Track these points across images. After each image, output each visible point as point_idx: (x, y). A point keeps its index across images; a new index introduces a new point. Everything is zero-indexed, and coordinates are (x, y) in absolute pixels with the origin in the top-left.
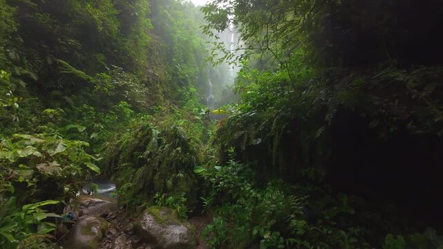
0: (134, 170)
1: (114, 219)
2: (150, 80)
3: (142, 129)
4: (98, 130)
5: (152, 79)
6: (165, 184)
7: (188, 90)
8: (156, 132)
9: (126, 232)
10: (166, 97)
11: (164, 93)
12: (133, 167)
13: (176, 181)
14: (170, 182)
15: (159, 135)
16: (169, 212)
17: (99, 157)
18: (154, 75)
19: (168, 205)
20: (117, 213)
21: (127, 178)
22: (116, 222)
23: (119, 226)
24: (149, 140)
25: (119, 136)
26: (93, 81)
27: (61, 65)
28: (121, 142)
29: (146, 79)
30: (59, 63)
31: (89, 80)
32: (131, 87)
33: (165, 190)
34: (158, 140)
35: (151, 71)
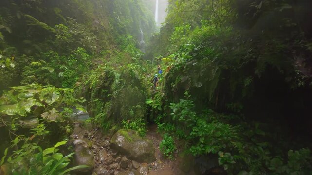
0: (102, 104)
1: (93, 138)
2: (98, 28)
3: (107, 73)
5: (99, 28)
6: (129, 113)
7: (126, 37)
9: (105, 147)
10: (111, 43)
11: (108, 39)
12: (102, 101)
13: (135, 110)
14: (132, 112)
15: (120, 77)
16: (134, 133)
17: (83, 99)
18: (100, 25)
19: (132, 128)
20: (94, 133)
21: (99, 110)
22: (95, 140)
23: (99, 143)
24: (112, 81)
25: (86, 77)
26: (54, 30)
27: (27, 18)
28: (90, 82)
29: (94, 29)
30: (26, 16)
31: (50, 30)
32: (84, 35)
33: (128, 117)
34: (120, 81)
35: (97, 21)
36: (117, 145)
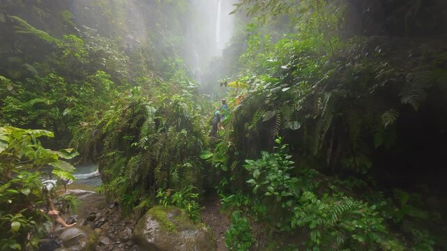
0: (124, 160)
1: (104, 222)
2: (131, 46)
3: (132, 106)
4: (72, 106)
5: (133, 46)
6: (169, 177)
7: (173, 60)
8: (152, 110)
9: (123, 241)
10: (150, 68)
11: (147, 63)
12: (124, 155)
13: (182, 171)
14: (175, 175)
15: (157, 114)
16: (178, 214)
18: (134, 41)
19: (175, 204)
20: (108, 213)
21: (117, 170)
22: (108, 227)
23: (113, 233)
24: (143, 120)
25: (100, 114)
26: (60, 45)
27: (17, 23)
28: (103, 123)
29: (126, 46)
30: (14, 19)
31: (54, 43)
32: (109, 54)
33: (170, 185)
34: (155, 120)
35: (131, 37)
36: (144, 240)
